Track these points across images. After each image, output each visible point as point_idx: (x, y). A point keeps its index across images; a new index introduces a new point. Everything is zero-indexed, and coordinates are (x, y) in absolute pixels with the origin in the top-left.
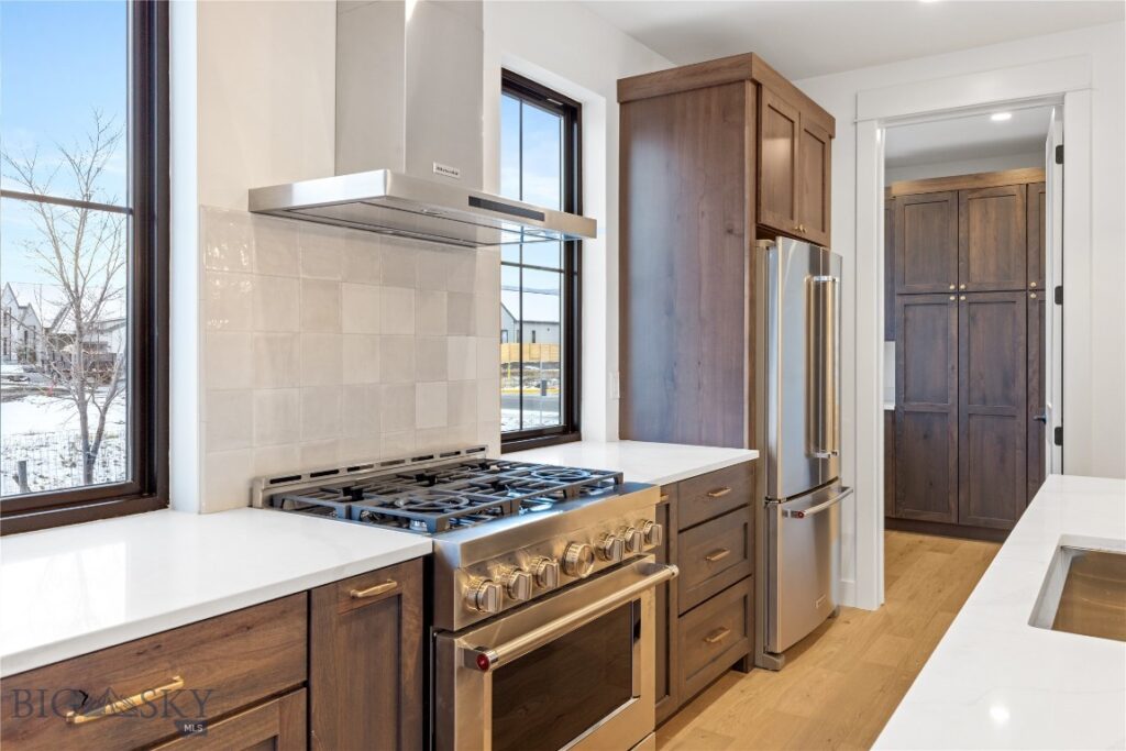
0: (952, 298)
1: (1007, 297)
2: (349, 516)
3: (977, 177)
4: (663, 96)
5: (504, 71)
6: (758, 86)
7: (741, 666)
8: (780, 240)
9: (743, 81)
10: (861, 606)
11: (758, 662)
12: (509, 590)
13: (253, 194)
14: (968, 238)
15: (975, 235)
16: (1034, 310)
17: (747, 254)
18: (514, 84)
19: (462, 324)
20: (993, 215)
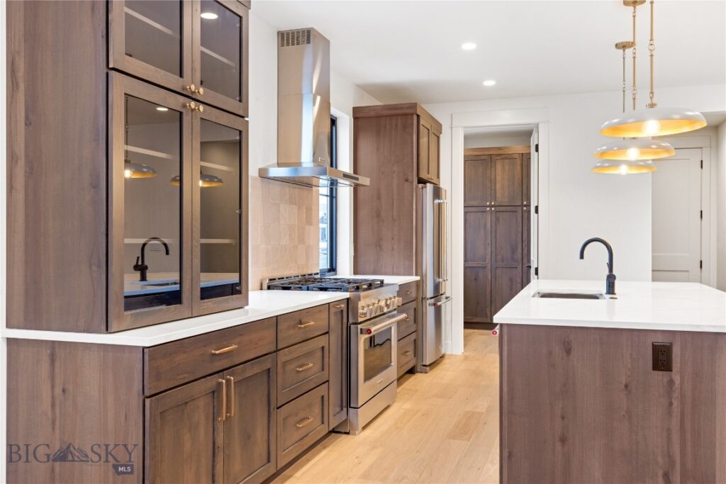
0: (488, 209)
1: (514, 209)
3: (500, 149)
4: (375, 117)
6: (419, 117)
7: (412, 371)
9: (412, 114)
10: (454, 353)
11: (418, 370)
13: (260, 170)
14: (495, 179)
15: (499, 178)
16: (525, 215)
17: (414, 190)
19: (309, 221)
20: (507, 168)
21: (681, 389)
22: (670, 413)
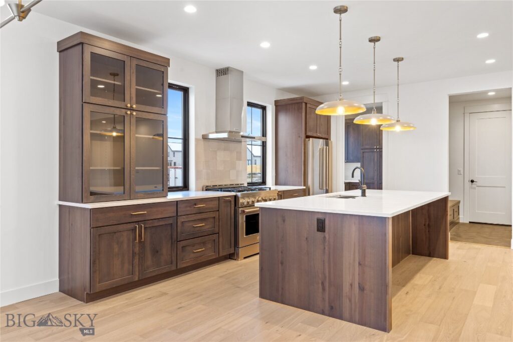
0: (375, 150)
2: (221, 191)
5: (248, 102)
6: (306, 104)
8: (311, 139)
9: (302, 103)
12: (248, 202)
13: (203, 135)
17: (303, 142)
18: (250, 104)
19: (239, 158)
21: (329, 241)
22: (324, 252)
